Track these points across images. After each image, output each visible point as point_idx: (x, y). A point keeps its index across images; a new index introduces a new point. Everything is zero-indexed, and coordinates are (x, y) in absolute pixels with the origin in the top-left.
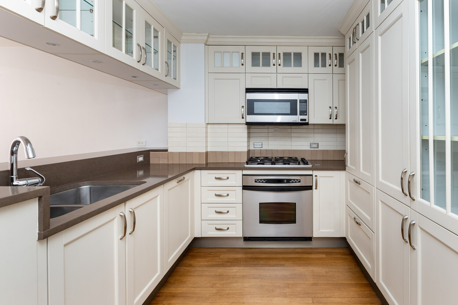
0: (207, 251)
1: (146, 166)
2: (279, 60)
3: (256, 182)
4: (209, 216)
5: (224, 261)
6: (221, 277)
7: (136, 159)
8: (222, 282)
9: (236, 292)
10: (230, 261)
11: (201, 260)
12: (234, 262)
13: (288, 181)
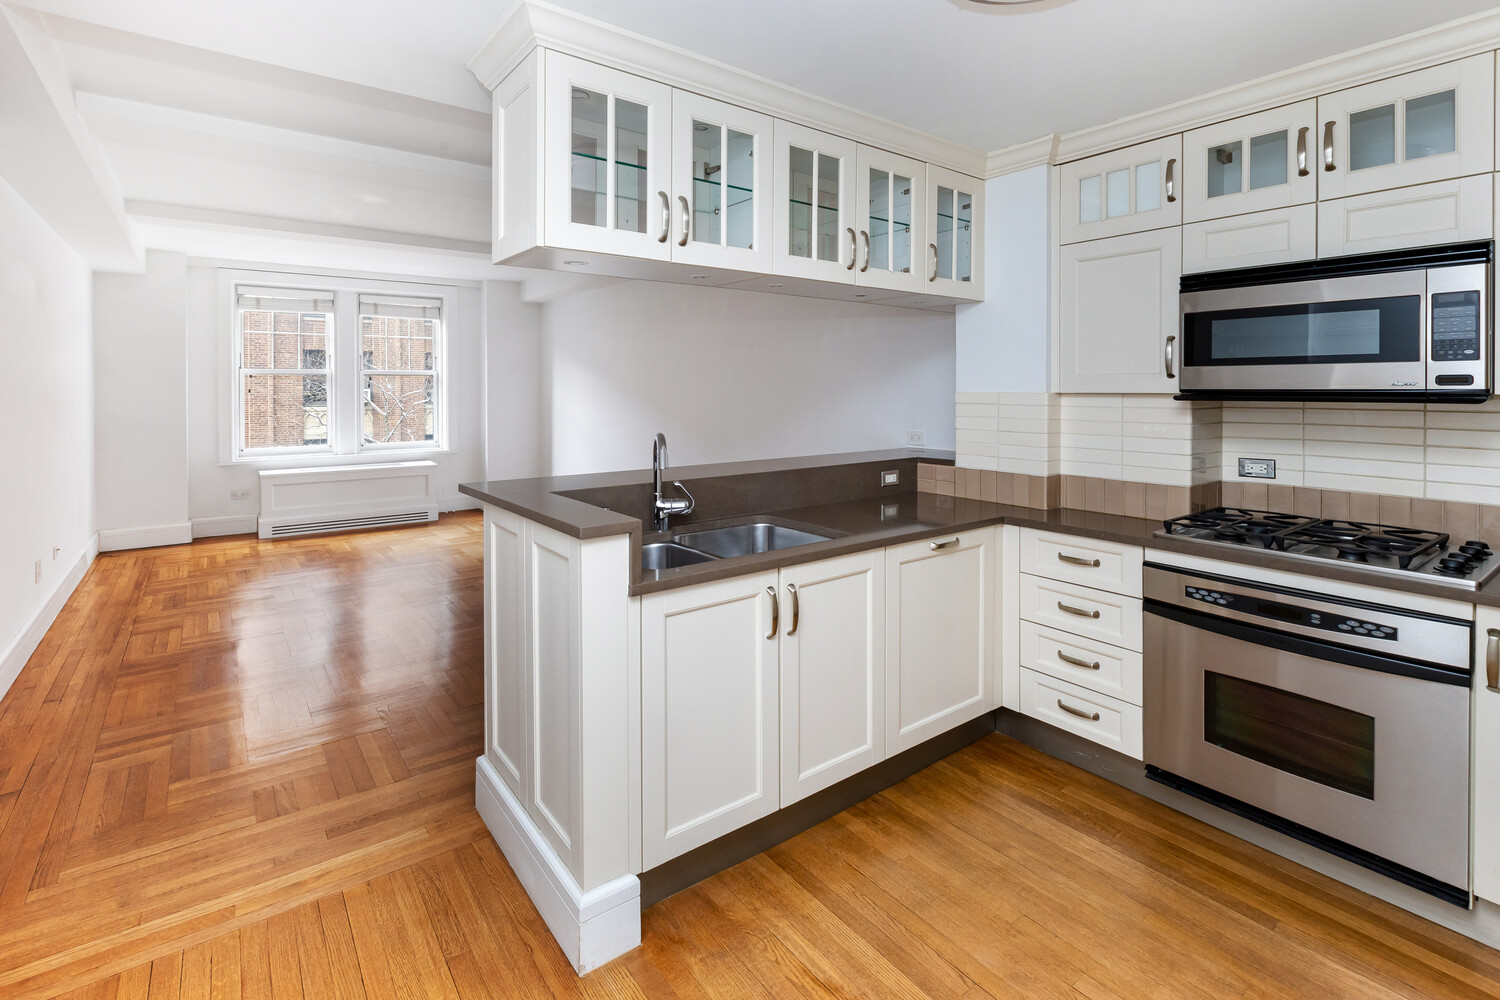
0: (1036, 759)
1: (907, 496)
2: (1326, 147)
3: (1189, 594)
4: (1039, 661)
5: (1068, 806)
6: (1036, 839)
7: (879, 478)
8: (1028, 852)
9: (1051, 896)
10: (1085, 813)
11: (1007, 772)
12: (1095, 824)
13: (1331, 622)
